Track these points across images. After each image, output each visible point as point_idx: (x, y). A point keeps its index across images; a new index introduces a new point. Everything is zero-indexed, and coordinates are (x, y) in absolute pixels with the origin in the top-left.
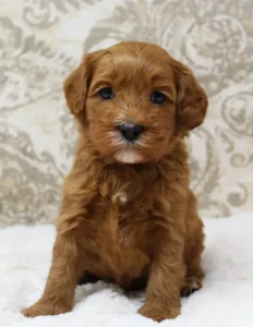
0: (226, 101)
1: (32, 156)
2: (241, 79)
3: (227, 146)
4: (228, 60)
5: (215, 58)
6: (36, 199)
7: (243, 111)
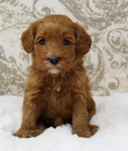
0: (110, 33)
1: (4, 58)
2: (118, 21)
3: (109, 57)
4: (112, 11)
5: (104, 9)
6: (5, 82)
7: (119, 38)
